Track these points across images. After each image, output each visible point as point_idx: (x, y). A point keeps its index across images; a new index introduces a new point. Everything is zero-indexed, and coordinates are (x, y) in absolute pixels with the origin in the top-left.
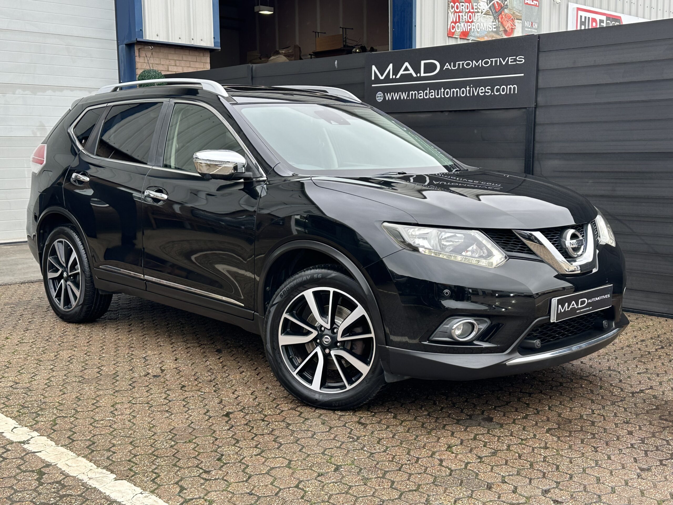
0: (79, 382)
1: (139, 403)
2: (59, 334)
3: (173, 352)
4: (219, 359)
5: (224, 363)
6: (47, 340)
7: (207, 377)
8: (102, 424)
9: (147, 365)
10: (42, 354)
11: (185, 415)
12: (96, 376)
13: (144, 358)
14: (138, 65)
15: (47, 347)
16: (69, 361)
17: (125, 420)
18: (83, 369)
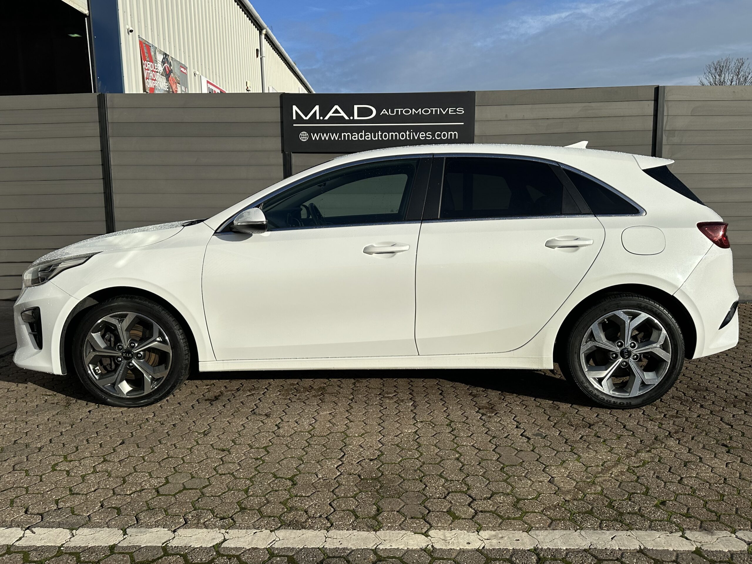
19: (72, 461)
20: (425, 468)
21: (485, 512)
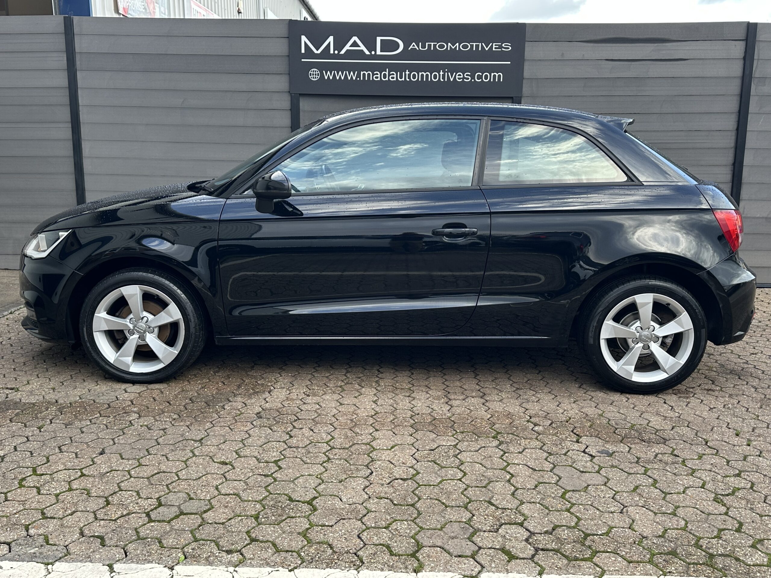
19: (43, 475)
20: (470, 492)
21: (547, 550)
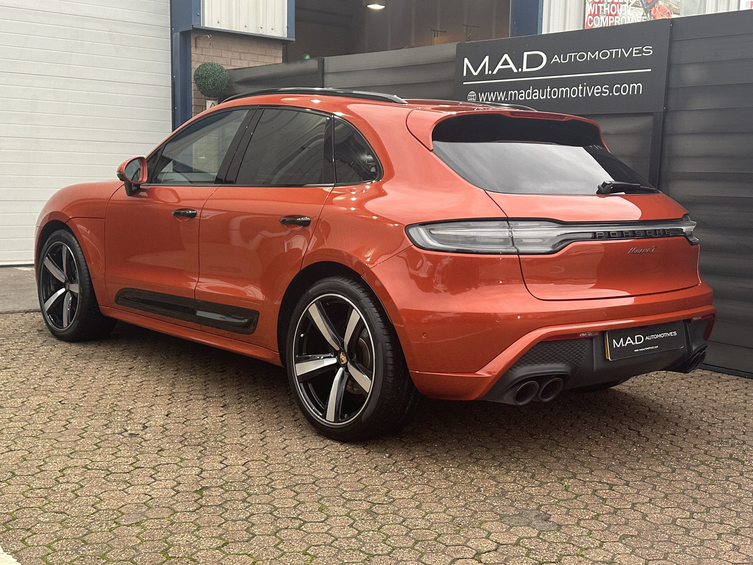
0: (36, 437)
1: (96, 469)
2: (40, 375)
3: (168, 404)
4: (222, 416)
5: (226, 422)
6: (22, 382)
7: (196, 439)
8: (37, 494)
9: (129, 420)
10: (8, 399)
11: (146, 489)
12: (59, 430)
13: (129, 411)
14: (194, 57)
15: (17, 391)
16: (35, 410)
17: (68, 489)
18: (48, 420)
